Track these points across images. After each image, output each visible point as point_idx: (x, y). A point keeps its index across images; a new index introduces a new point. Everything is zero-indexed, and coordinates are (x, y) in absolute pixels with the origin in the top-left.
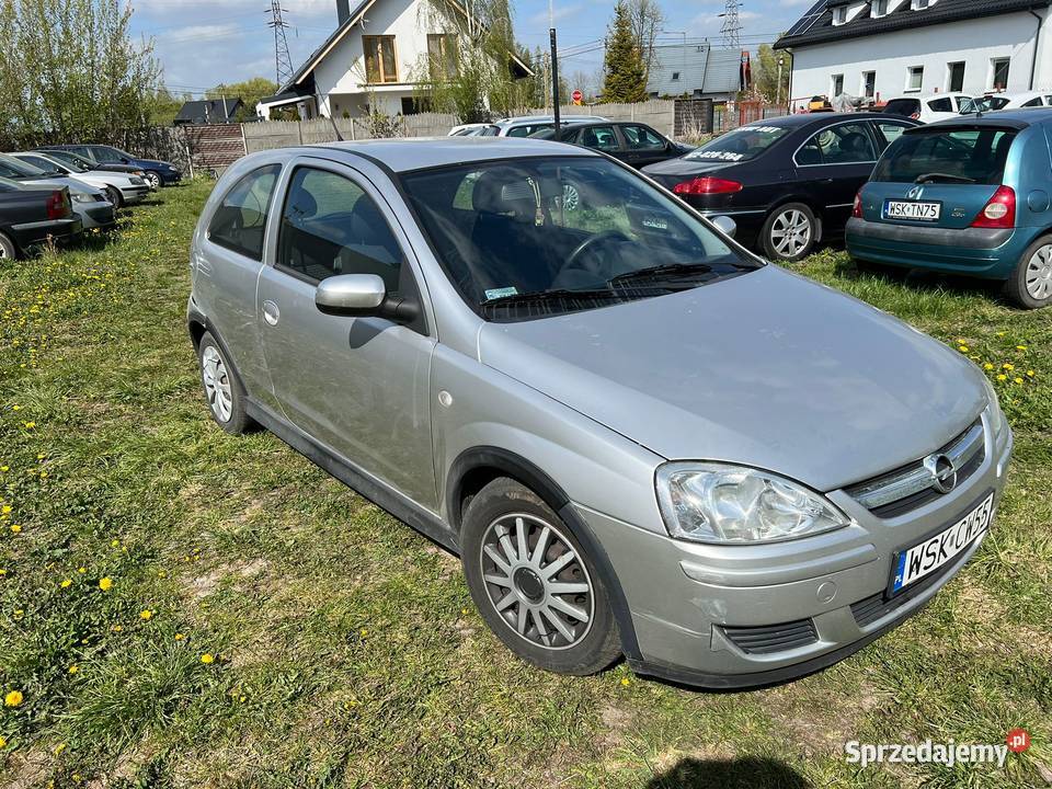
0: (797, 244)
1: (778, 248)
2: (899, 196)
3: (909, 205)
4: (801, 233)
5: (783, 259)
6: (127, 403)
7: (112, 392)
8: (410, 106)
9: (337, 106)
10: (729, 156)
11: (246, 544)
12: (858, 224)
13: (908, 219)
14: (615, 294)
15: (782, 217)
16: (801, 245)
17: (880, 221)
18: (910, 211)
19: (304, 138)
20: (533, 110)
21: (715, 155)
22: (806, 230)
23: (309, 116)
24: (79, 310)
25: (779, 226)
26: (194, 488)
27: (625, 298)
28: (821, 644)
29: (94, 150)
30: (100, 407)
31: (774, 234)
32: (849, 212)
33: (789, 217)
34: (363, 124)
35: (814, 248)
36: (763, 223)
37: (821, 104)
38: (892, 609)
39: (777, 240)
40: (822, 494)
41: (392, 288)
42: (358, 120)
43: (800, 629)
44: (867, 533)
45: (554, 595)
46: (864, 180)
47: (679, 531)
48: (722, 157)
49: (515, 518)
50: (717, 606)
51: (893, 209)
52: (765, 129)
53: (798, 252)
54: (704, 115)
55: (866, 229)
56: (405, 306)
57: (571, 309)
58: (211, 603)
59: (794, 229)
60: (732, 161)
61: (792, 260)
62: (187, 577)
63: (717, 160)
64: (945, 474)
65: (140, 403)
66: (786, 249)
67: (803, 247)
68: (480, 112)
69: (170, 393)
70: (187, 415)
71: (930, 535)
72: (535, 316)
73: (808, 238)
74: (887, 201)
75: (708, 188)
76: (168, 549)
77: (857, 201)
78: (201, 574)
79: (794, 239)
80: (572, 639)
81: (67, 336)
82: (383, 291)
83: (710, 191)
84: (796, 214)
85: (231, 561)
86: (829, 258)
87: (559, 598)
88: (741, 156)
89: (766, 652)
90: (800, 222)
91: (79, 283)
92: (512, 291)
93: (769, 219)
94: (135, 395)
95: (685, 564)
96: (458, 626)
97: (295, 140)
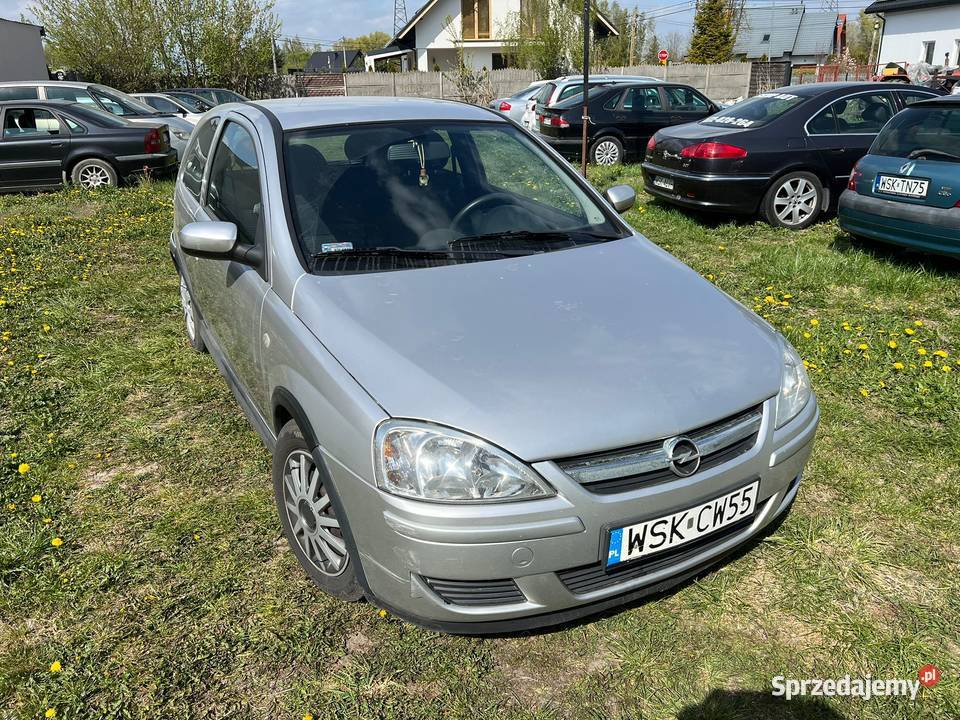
0: (802, 212)
1: (781, 216)
2: (892, 170)
3: (899, 180)
4: (807, 202)
5: (785, 226)
6: (132, 316)
7: (125, 306)
8: (499, 61)
9: (434, 60)
10: (741, 122)
11: (147, 449)
12: (850, 196)
13: (897, 195)
14: (452, 256)
15: (787, 185)
16: (806, 214)
17: (870, 194)
18: (899, 187)
19: (397, 88)
20: (609, 68)
21: (729, 120)
22: (812, 199)
23: (410, 69)
24: (143, 233)
25: (784, 193)
26: (141, 395)
27: (460, 260)
28: (530, 605)
29: (218, 94)
30: (111, 318)
31: (778, 201)
32: (844, 184)
33: (795, 185)
34: (451, 77)
35: (820, 217)
36: (767, 189)
37: (894, 71)
38: (622, 581)
39: (780, 208)
40: (528, 464)
41: (243, 237)
42: (446, 73)
43: (503, 588)
44: (573, 506)
45: (323, 527)
46: (863, 152)
47: (387, 483)
48: (734, 123)
49: (300, 454)
50: (412, 556)
51: (884, 183)
52: (782, 97)
53: (801, 221)
54: (781, 78)
55: (856, 202)
56: (253, 252)
57: (401, 266)
58: (94, 496)
59: (798, 198)
60: (742, 127)
61: (793, 228)
62: (92, 471)
63: (729, 126)
64: (684, 458)
65: (142, 317)
66: (789, 217)
67: (807, 216)
68: (559, 69)
69: (169, 311)
70: (170, 332)
71: (659, 515)
72: (362, 270)
73: (813, 207)
74: (880, 175)
75: (713, 152)
76: (91, 445)
77: (853, 173)
78: (103, 469)
79: (798, 207)
80: (337, 568)
81: (125, 255)
82: (235, 238)
83: (715, 156)
84: (802, 182)
85: (132, 461)
86: (833, 228)
87: (327, 530)
88: (752, 122)
89: (470, 605)
90: (806, 190)
91: (155, 210)
92: (347, 246)
93: (773, 187)
94: (141, 310)
95: (387, 514)
96: (279, 542)
97: (389, 91)
